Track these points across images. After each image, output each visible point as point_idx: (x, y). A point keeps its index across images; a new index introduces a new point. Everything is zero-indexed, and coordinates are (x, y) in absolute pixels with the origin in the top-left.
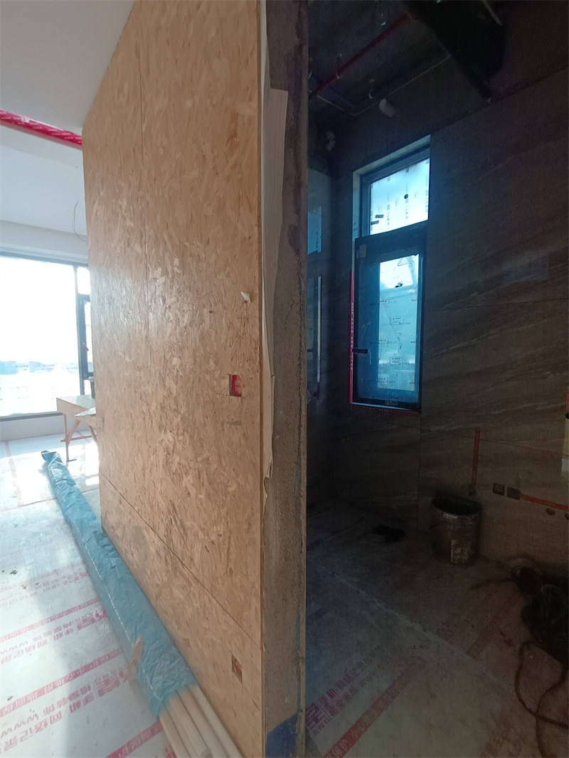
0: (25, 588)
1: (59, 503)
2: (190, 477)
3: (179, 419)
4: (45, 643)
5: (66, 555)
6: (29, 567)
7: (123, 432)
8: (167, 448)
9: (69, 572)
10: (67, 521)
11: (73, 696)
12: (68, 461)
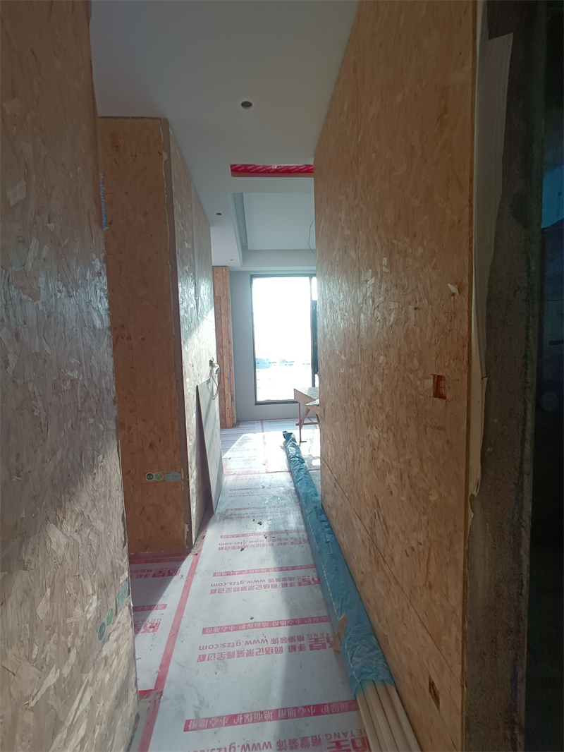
0: (266, 538)
1: (292, 476)
2: (392, 476)
3: (384, 417)
4: (276, 586)
5: (293, 520)
6: (269, 522)
7: (338, 423)
8: (373, 444)
9: (295, 535)
10: (297, 492)
11: (291, 639)
12: (301, 442)
